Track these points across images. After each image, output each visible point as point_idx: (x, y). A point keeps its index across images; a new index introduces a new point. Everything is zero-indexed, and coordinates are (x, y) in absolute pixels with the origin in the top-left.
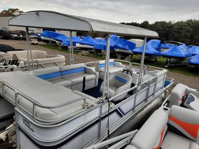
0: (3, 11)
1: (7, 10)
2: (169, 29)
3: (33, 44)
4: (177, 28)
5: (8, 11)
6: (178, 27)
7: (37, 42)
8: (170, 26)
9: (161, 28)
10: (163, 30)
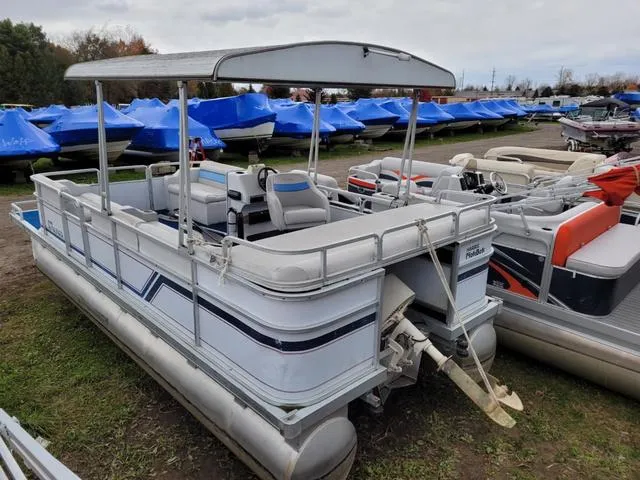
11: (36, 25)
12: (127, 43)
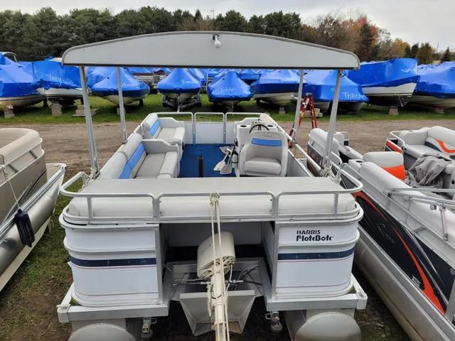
2: (110, 27)
4: (127, 26)
6: (127, 23)
8: (109, 20)
9: (90, 26)
10: (98, 31)
11: (297, 13)
12: (354, 20)
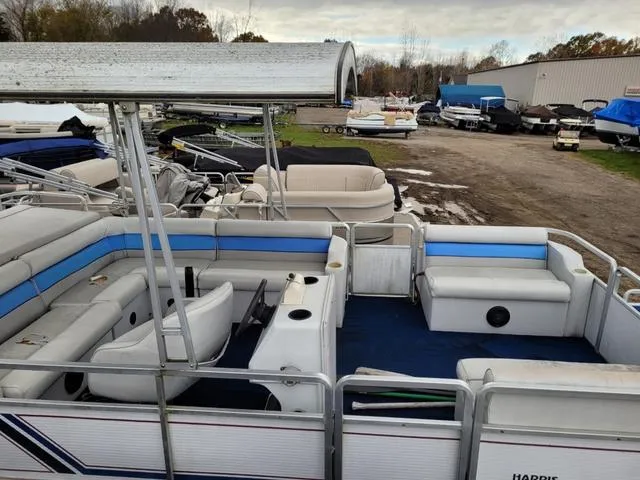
0: (554, 49)
1: (565, 43)
3: (561, 148)
5: (569, 43)
7: (577, 141)
